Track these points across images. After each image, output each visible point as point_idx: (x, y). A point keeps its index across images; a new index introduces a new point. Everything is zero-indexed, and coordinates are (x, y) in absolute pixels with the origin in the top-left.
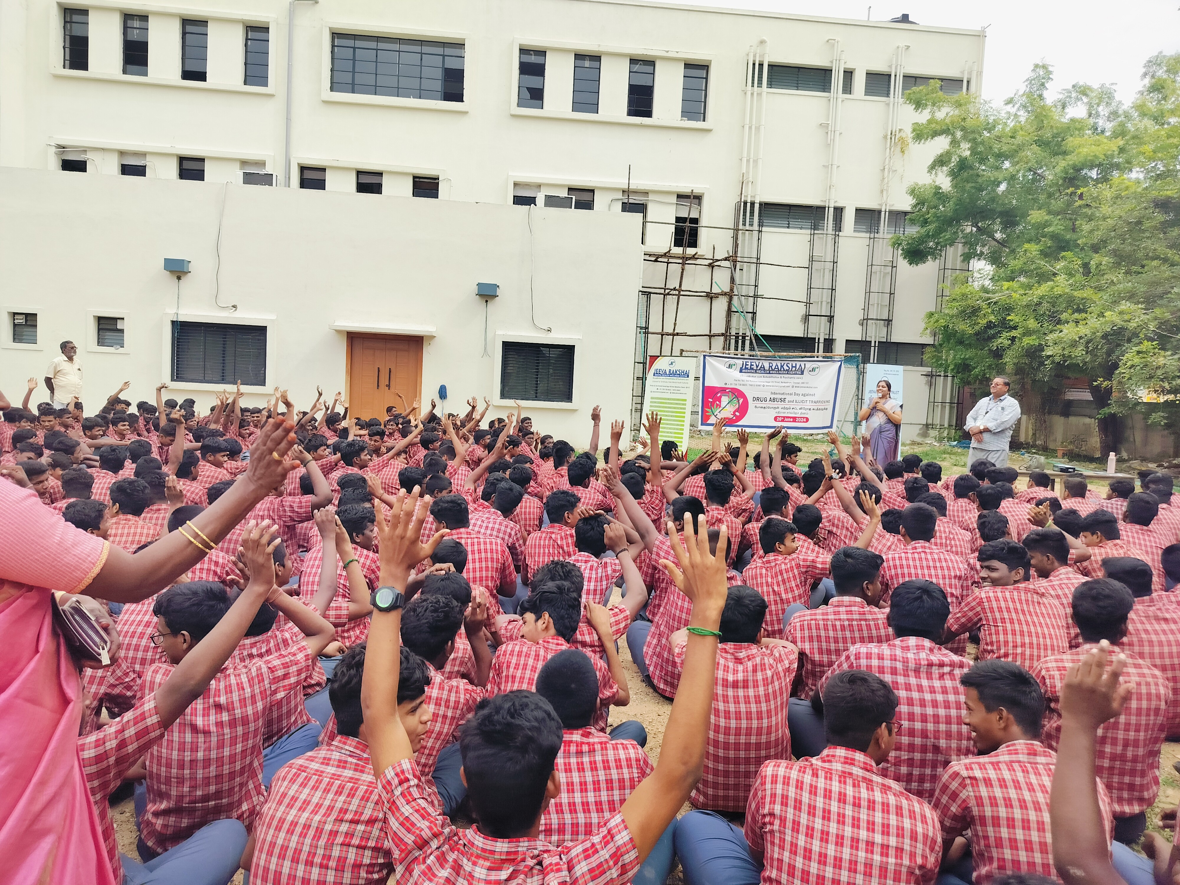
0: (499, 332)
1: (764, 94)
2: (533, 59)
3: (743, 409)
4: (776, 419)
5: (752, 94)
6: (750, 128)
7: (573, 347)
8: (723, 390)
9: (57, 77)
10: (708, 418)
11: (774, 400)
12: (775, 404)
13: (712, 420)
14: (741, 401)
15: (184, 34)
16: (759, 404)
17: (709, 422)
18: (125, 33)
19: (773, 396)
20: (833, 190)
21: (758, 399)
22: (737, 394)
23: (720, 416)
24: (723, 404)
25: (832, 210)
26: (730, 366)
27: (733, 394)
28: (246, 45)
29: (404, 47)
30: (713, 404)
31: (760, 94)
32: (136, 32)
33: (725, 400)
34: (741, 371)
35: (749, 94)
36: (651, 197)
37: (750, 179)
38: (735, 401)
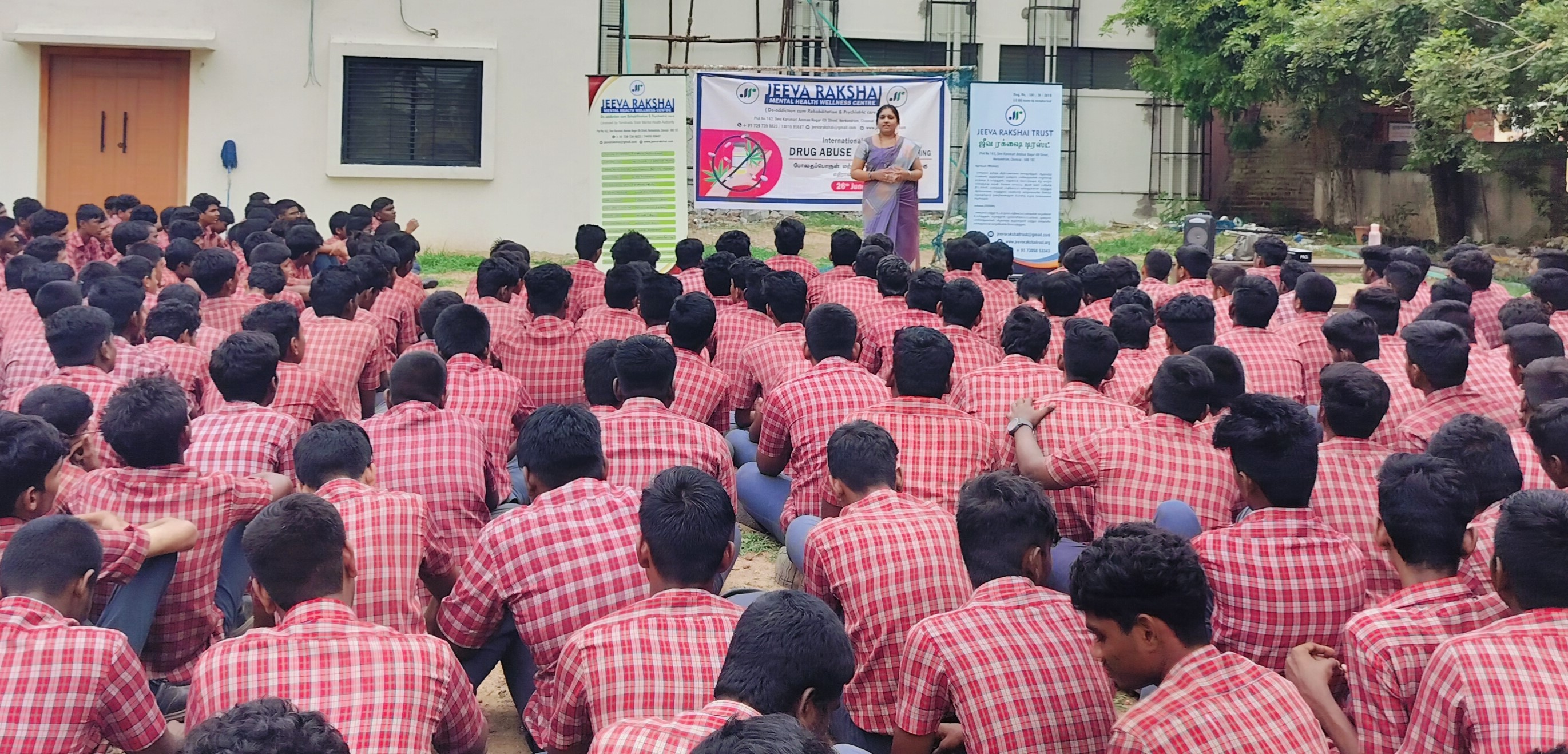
0: (338, 39)
3: (772, 171)
4: (834, 186)
7: (481, 63)
8: (735, 136)
10: (709, 186)
11: (830, 152)
12: (831, 160)
13: (717, 190)
14: (768, 154)
16: (801, 160)
17: (709, 194)
19: (826, 146)
21: (799, 151)
22: (762, 142)
23: (731, 183)
24: (736, 162)
26: (747, 93)
27: (754, 142)
30: (716, 161)
33: (739, 154)
34: (767, 102)
38: (758, 154)
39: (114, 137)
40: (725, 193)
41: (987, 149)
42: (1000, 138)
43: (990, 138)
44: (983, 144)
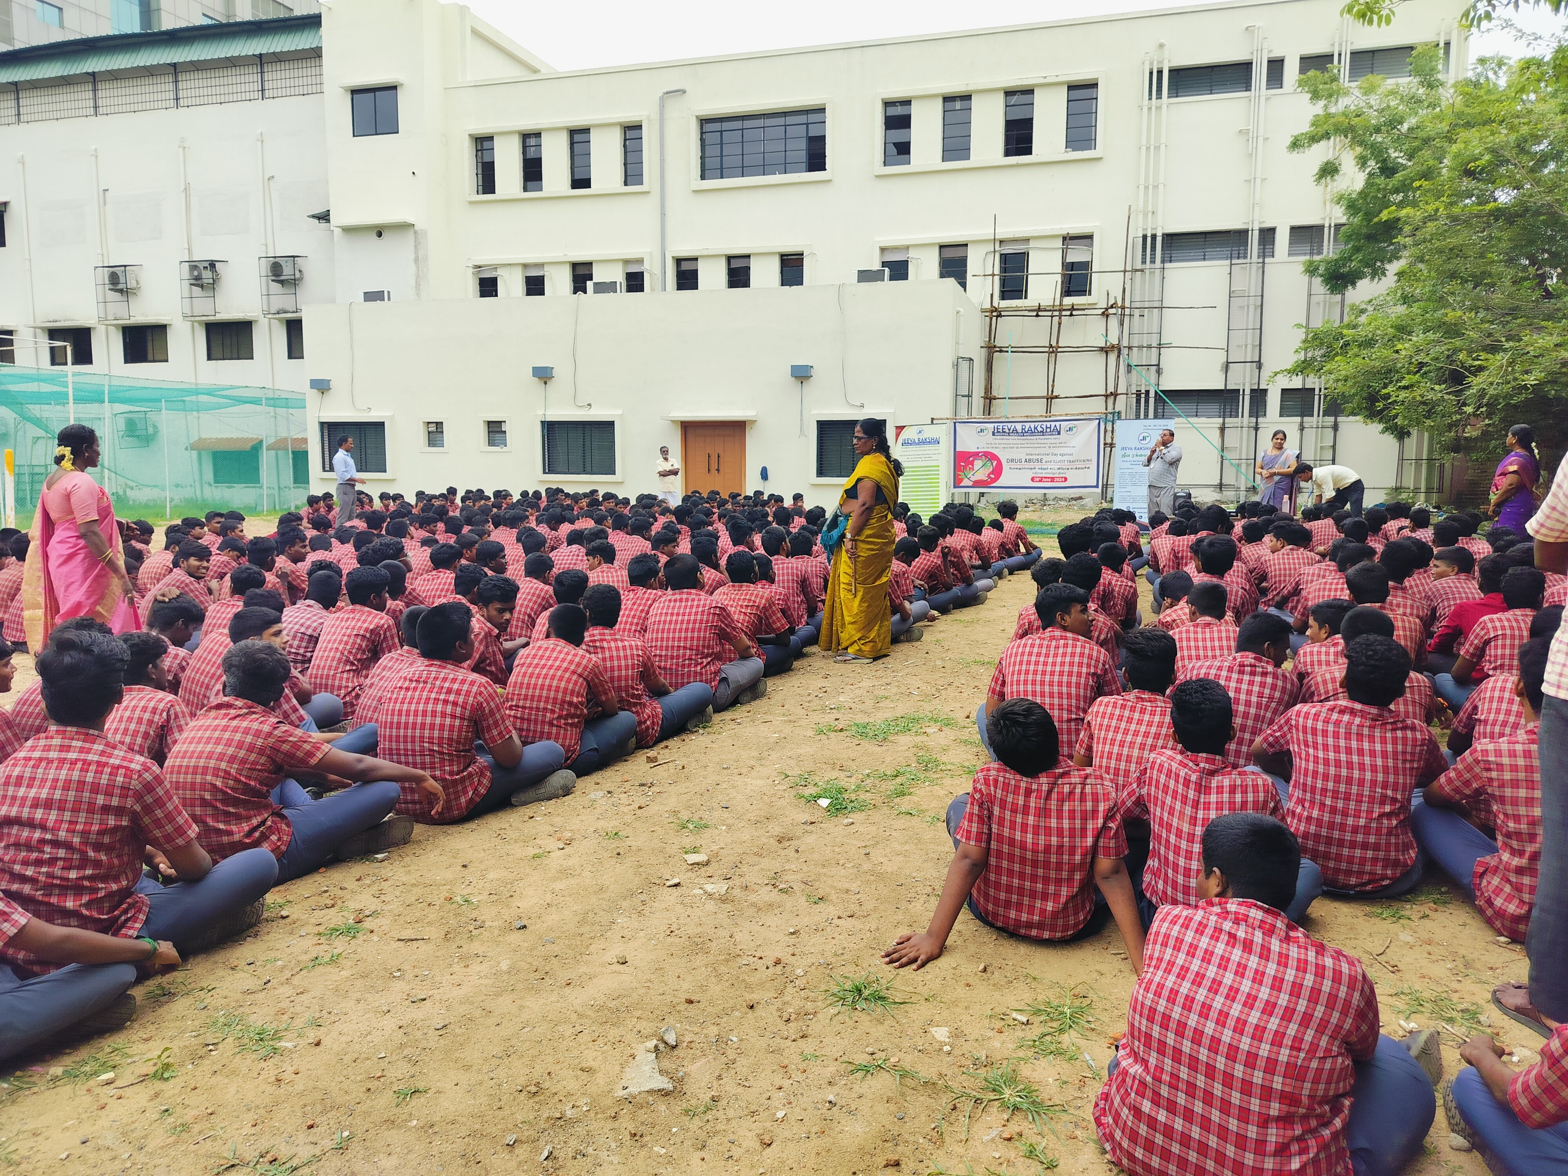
0: (816, 412)
1: (1164, 107)
2: (899, 111)
4: (1033, 479)
6: (1148, 149)
9: (472, 203)
11: (1030, 461)
12: (1031, 465)
15: (572, 144)
18: (524, 153)
19: (1028, 457)
20: (1257, 209)
21: (1012, 460)
25: (1256, 233)
26: (982, 431)
28: (625, 146)
29: (767, 123)
31: (1159, 108)
32: (533, 149)
34: (994, 434)
35: (1145, 109)
36: (1032, 244)
37: (1150, 208)
38: (989, 464)
39: (714, 466)
40: (971, 484)
41: (1127, 458)
42: (1134, 452)
43: (1128, 452)
44: (1124, 456)
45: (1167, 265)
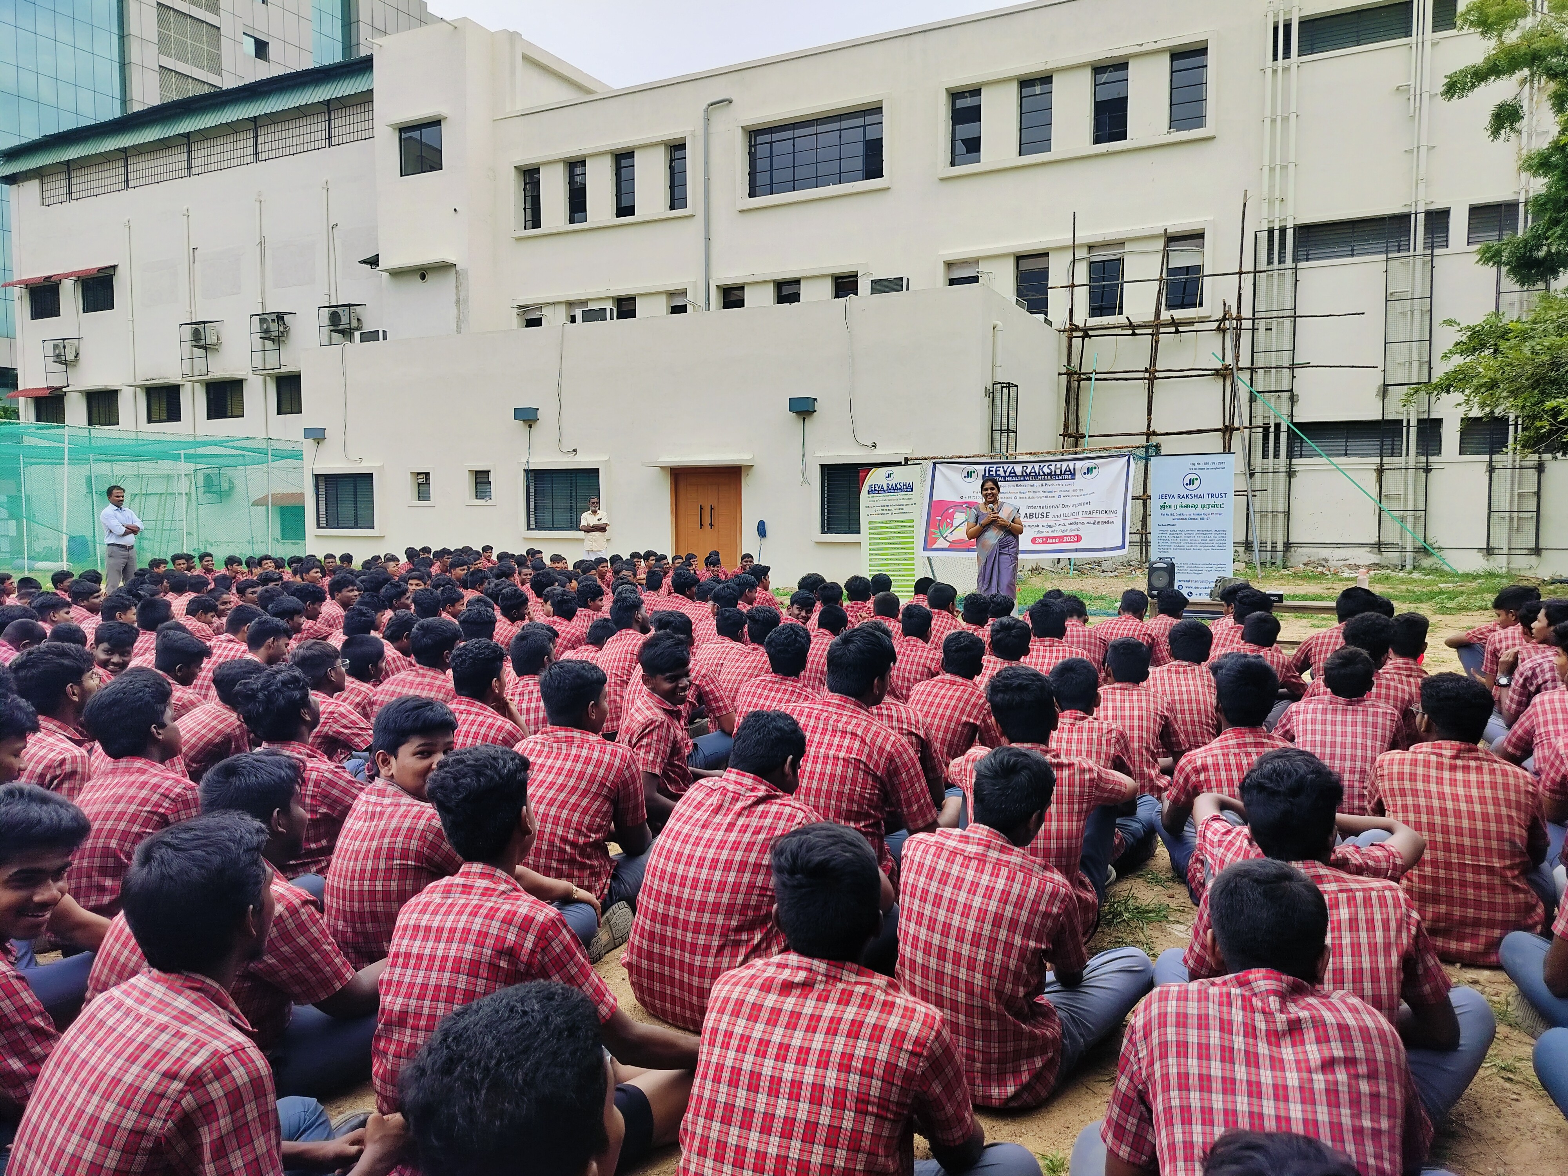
0: (818, 454)
1: (1294, 67)
2: (968, 102)
4: (1033, 541)
5: (1275, 71)
6: (1273, 121)
8: (957, 505)
9: (518, 239)
10: (934, 540)
15: (617, 170)
18: (571, 183)
20: (1422, 186)
23: (951, 538)
24: (956, 523)
25: (1421, 217)
26: (969, 474)
28: (670, 167)
29: (821, 128)
30: (941, 523)
31: (1286, 69)
32: (578, 178)
35: (1269, 72)
36: (1128, 247)
37: (1277, 194)
39: (707, 520)
41: (1167, 511)
44: (1164, 507)
45: (1301, 265)
